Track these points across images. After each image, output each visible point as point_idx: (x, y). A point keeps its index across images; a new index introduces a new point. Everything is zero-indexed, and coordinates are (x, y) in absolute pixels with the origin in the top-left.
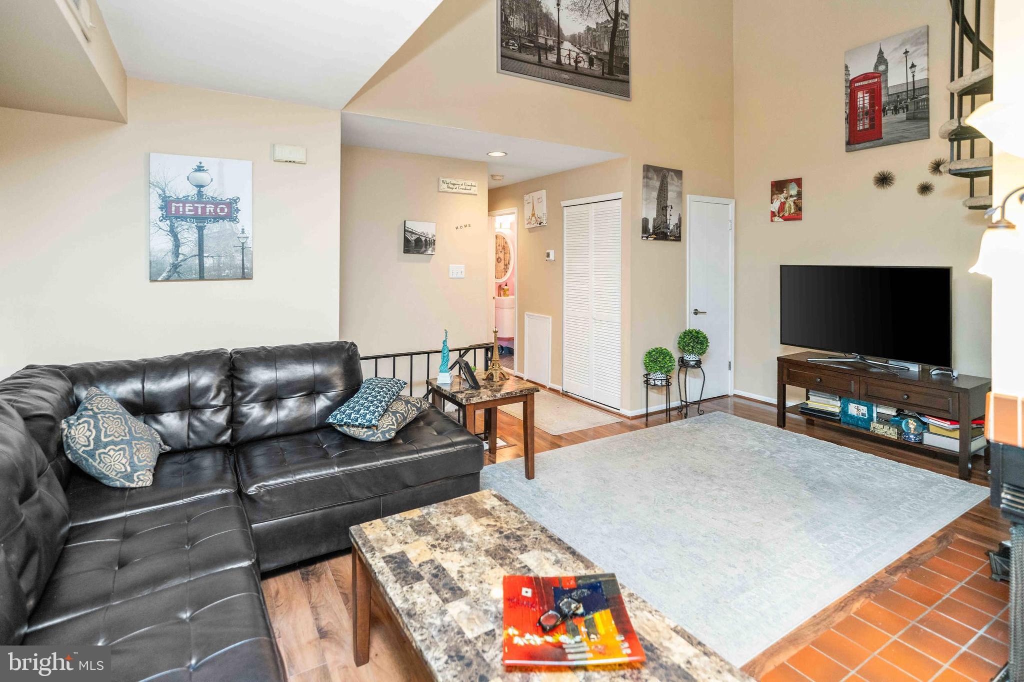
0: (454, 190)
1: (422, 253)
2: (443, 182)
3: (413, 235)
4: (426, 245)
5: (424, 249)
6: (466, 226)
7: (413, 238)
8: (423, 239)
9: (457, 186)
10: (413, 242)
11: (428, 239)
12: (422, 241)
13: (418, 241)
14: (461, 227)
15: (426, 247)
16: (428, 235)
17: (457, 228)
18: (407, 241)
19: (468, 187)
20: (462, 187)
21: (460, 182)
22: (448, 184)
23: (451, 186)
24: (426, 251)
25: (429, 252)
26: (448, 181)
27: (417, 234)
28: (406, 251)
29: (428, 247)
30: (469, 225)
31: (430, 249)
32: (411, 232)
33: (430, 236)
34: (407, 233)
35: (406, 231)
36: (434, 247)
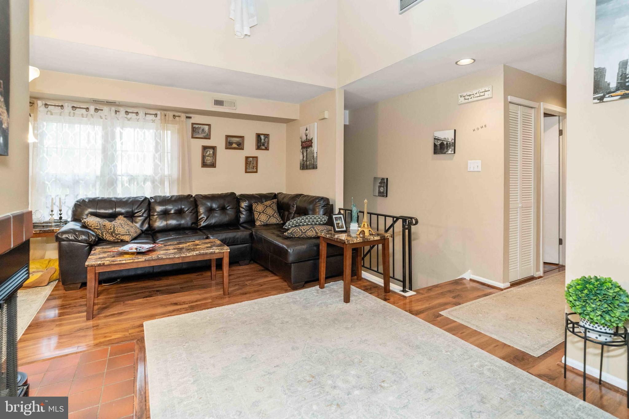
0: (470, 100)
1: (445, 153)
2: (461, 96)
3: (439, 141)
4: (447, 147)
5: (446, 150)
6: (482, 127)
7: (438, 143)
8: (445, 143)
9: (472, 96)
10: (439, 146)
11: (448, 143)
12: (444, 145)
13: (442, 144)
14: (478, 129)
15: (447, 149)
16: (448, 139)
17: (474, 130)
18: (435, 145)
19: (482, 94)
20: (476, 95)
21: (474, 92)
22: (465, 96)
23: (467, 97)
24: (447, 151)
25: (449, 152)
26: (464, 94)
27: (441, 140)
28: (435, 152)
29: (449, 148)
30: (485, 126)
31: (450, 150)
32: (438, 139)
33: (450, 140)
34: (435, 140)
35: (435, 139)
36: (453, 147)
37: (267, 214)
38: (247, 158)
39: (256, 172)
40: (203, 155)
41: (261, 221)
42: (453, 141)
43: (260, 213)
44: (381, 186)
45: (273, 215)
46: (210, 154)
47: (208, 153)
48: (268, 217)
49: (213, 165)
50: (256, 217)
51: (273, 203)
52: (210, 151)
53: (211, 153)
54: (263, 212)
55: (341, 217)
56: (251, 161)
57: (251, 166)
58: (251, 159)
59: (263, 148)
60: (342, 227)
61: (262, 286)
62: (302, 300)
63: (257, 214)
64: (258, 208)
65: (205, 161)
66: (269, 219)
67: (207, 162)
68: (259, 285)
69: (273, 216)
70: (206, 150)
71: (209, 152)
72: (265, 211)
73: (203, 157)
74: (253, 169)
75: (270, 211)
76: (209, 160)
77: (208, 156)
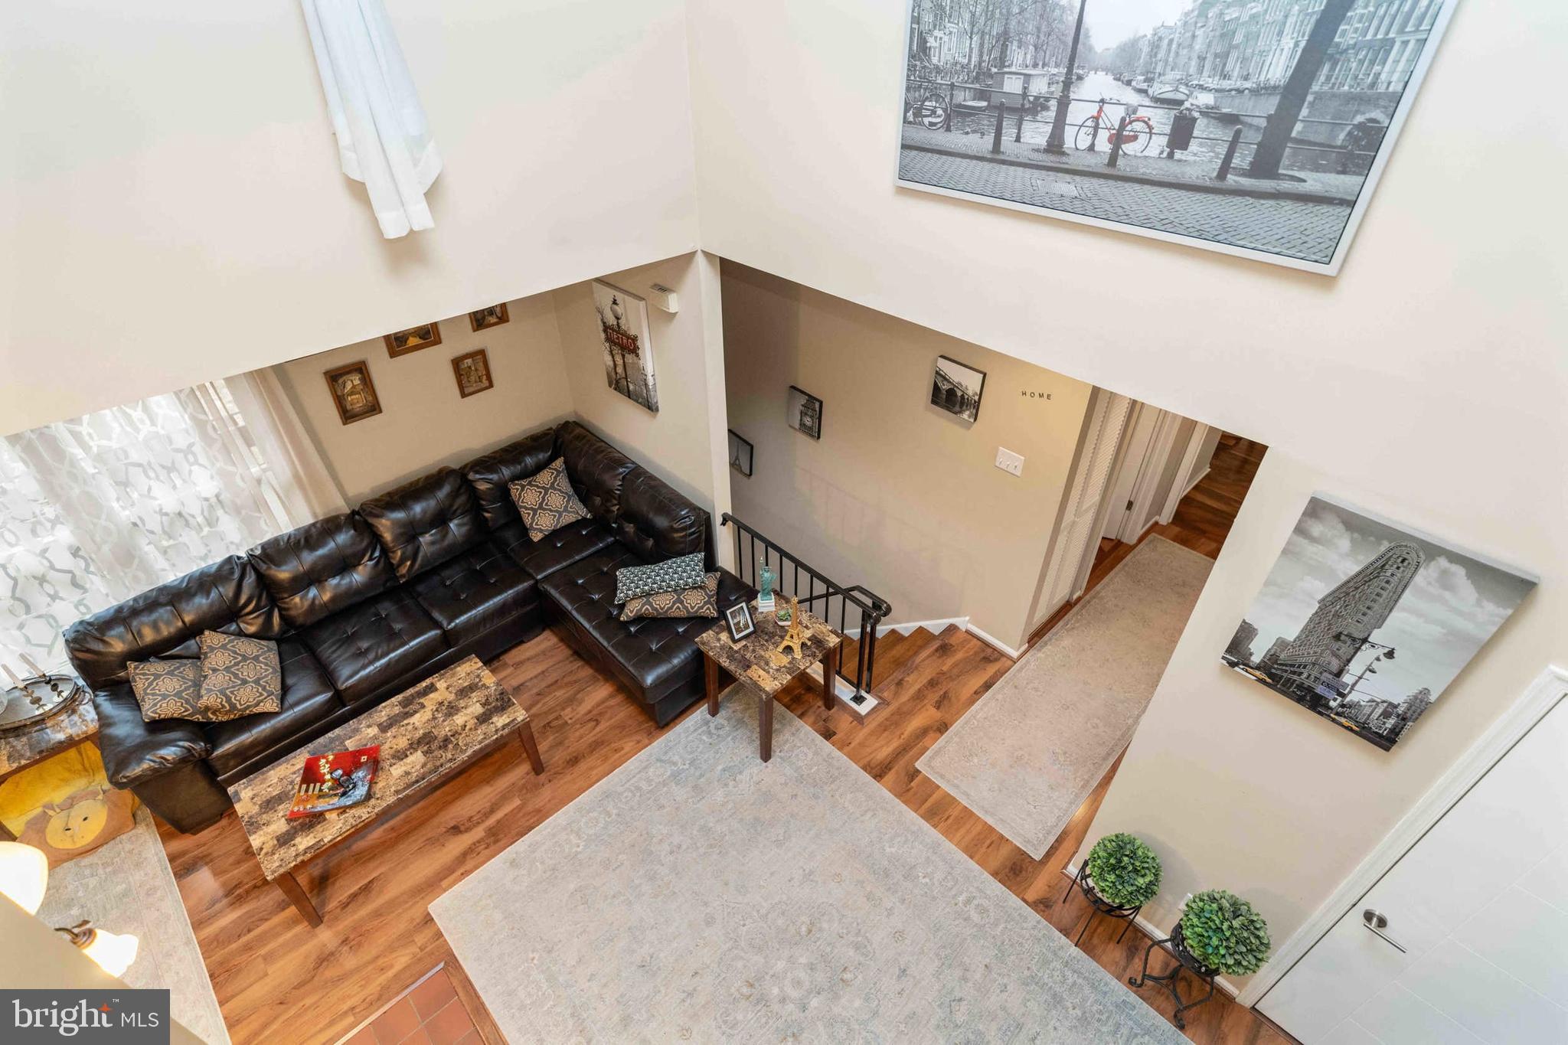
1: (955, 413)
3: (945, 383)
4: (962, 404)
5: (958, 408)
6: (1041, 396)
7: (945, 387)
8: (959, 393)
10: (944, 392)
11: (966, 397)
12: (956, 396)
13: (951, 393)
14: (1032, 395)
15: (961, 408)
16: (966, 388)
17: (1024, 394)
18: (936, 388)
24: (960, 412)
25: (965, 416)
27: (950, 382)
28: (935, 401)
29: (964, 407)
30: (1049, 396)
31: (968, 413)
32: (944, 378)
33: (970, 393)
34: (938, 377)
35: (937, 373)
36: (975, 411)
37: (551, 511)
38: (457, 363)
39: (491, 385)
40: (337, 396)
41: (541, 531)
42: (977, 398)
43: (535, 511)
44: (806, 414)
45: (566, 507)
46: (354, 387)
47: (349, 386)
48: (555, 516)
49: (374, 408)
50: (527, 521)
51: (559, 472)
52: (353, 378)
53: (357, 382)
54: (541, 507)
55: (742, 607)
56: (470, 367)
57: (473, 378)
58: (469, 361)
59: (493, 320)
60: (747, 627)
61: (598, 722)
62: (687, 766)
63: (529, 514)
64: (527, 497)
65: (349, 407)
66: (558, 520)
67: (354, 407)
68: (591, 720)
69: (566, 510)
70: (341, 381)
71: (349, 382)
72: (546, 504)
73: (340, 401)
74: (481, 381)
75: (556, 500)
76: (356, 401)
77: (352, 393)
